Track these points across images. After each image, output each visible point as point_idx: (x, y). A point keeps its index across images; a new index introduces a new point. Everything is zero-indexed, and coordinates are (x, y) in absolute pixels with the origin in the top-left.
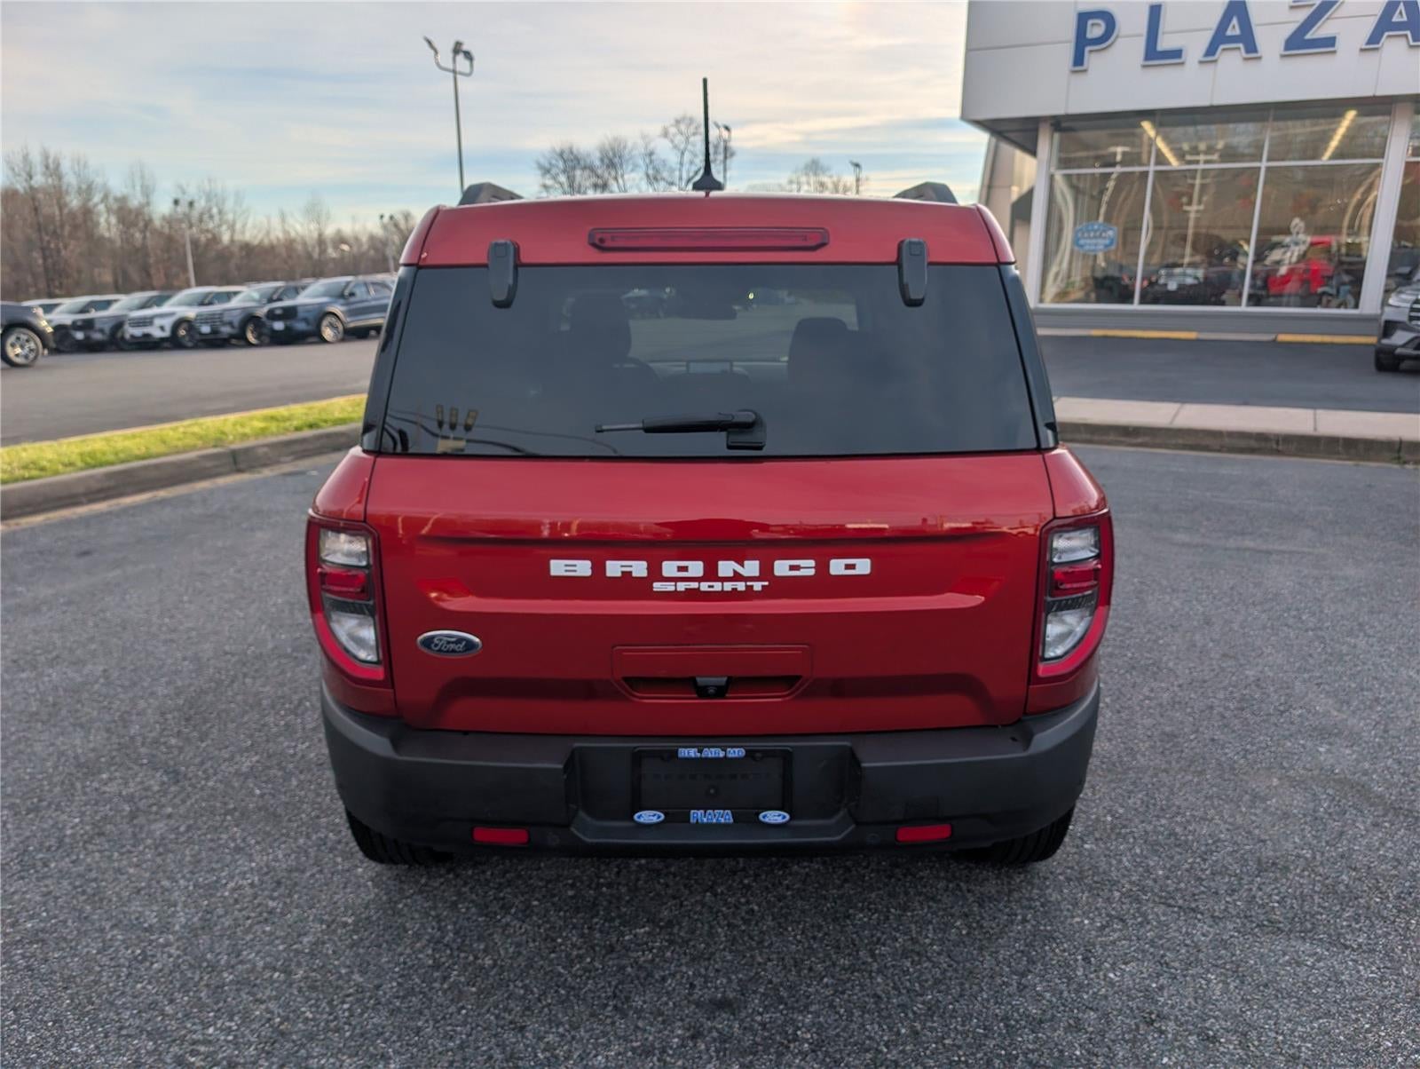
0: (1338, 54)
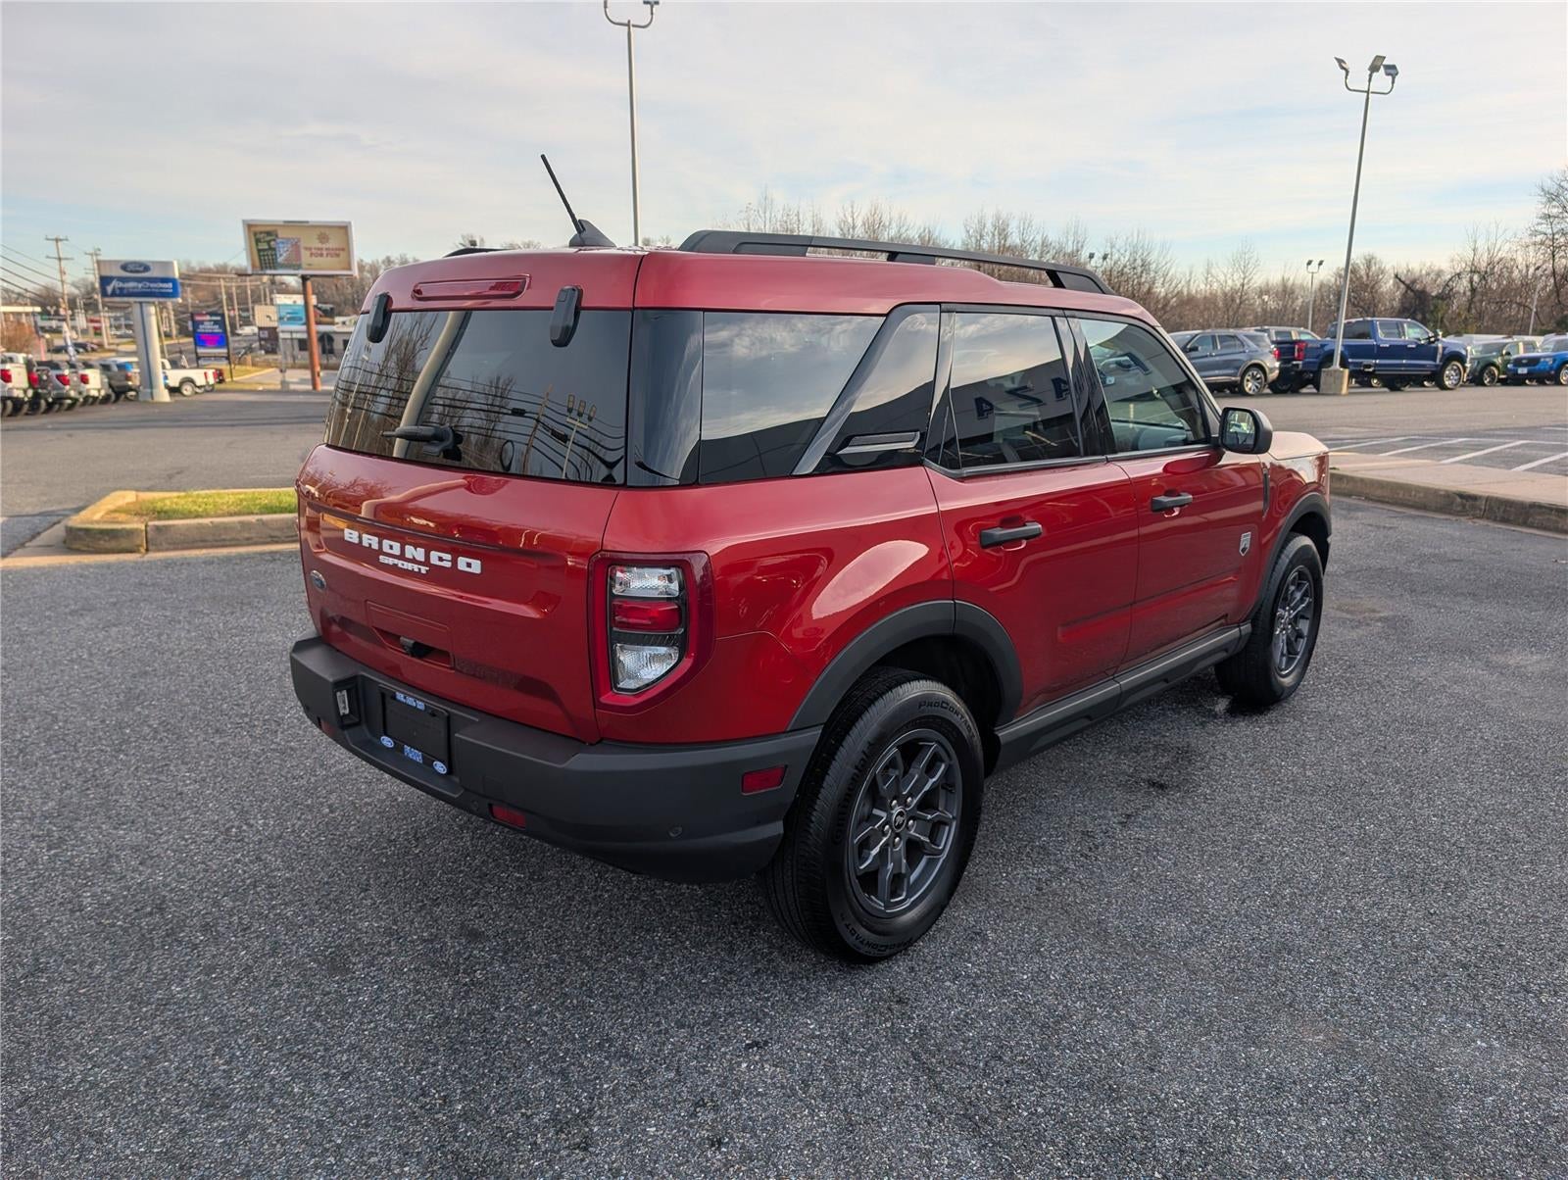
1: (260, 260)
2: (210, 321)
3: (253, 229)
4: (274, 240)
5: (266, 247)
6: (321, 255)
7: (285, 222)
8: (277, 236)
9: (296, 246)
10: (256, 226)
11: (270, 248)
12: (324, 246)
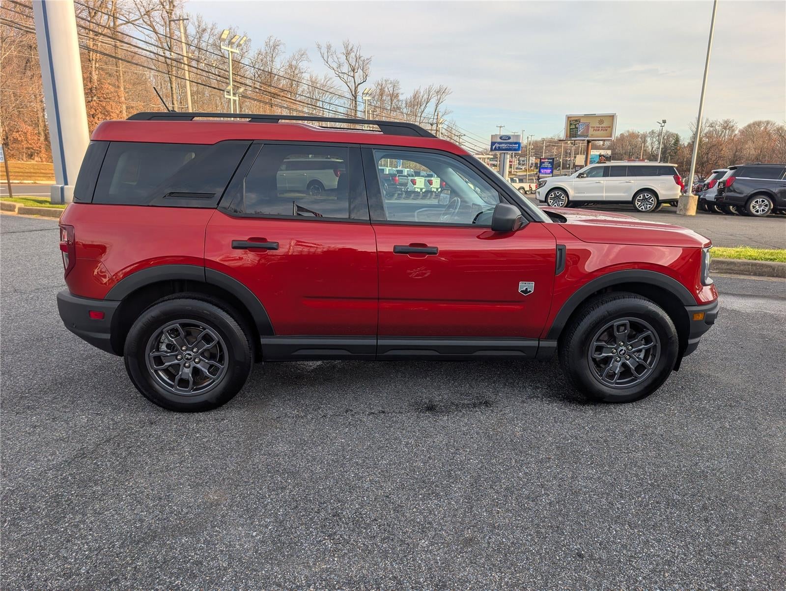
1: (570, 133)
2: (547, 162)
3: (570, 119)
4: (578, 124)
5: (574, 127)
6: (599, 130)
7: (585, 115)
8: (580, 122)
9: (588, 126)
10: (571, 117)
11: (576, 128)
12: (601, 126)
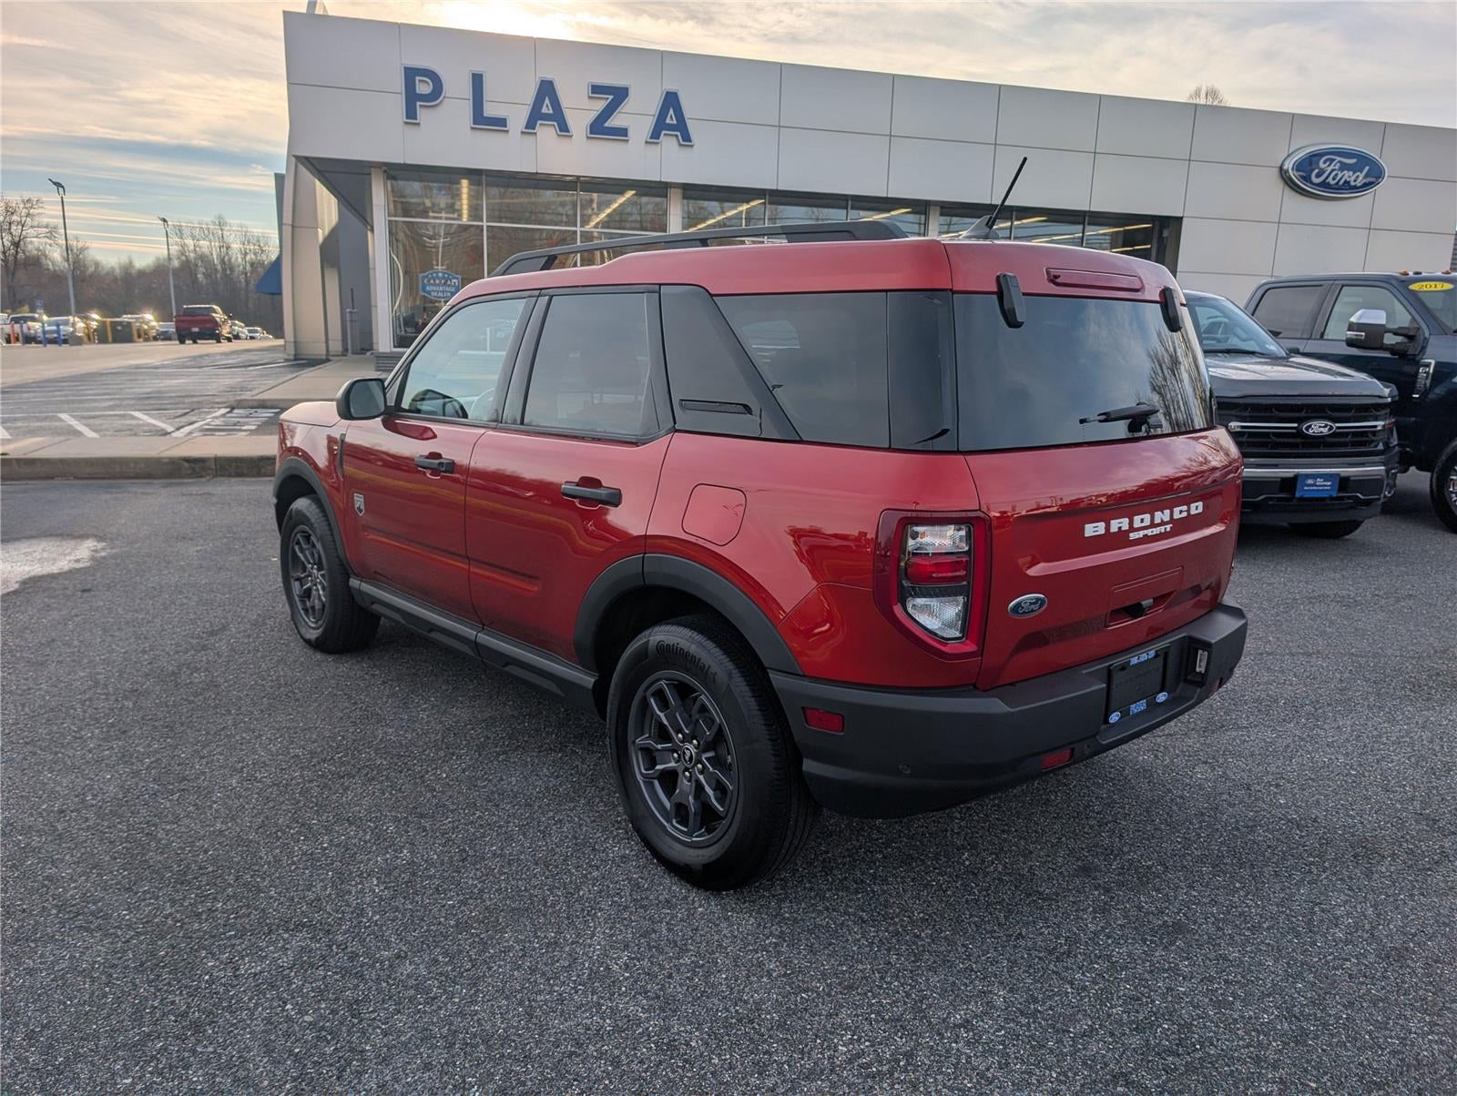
0: (630, 142)
